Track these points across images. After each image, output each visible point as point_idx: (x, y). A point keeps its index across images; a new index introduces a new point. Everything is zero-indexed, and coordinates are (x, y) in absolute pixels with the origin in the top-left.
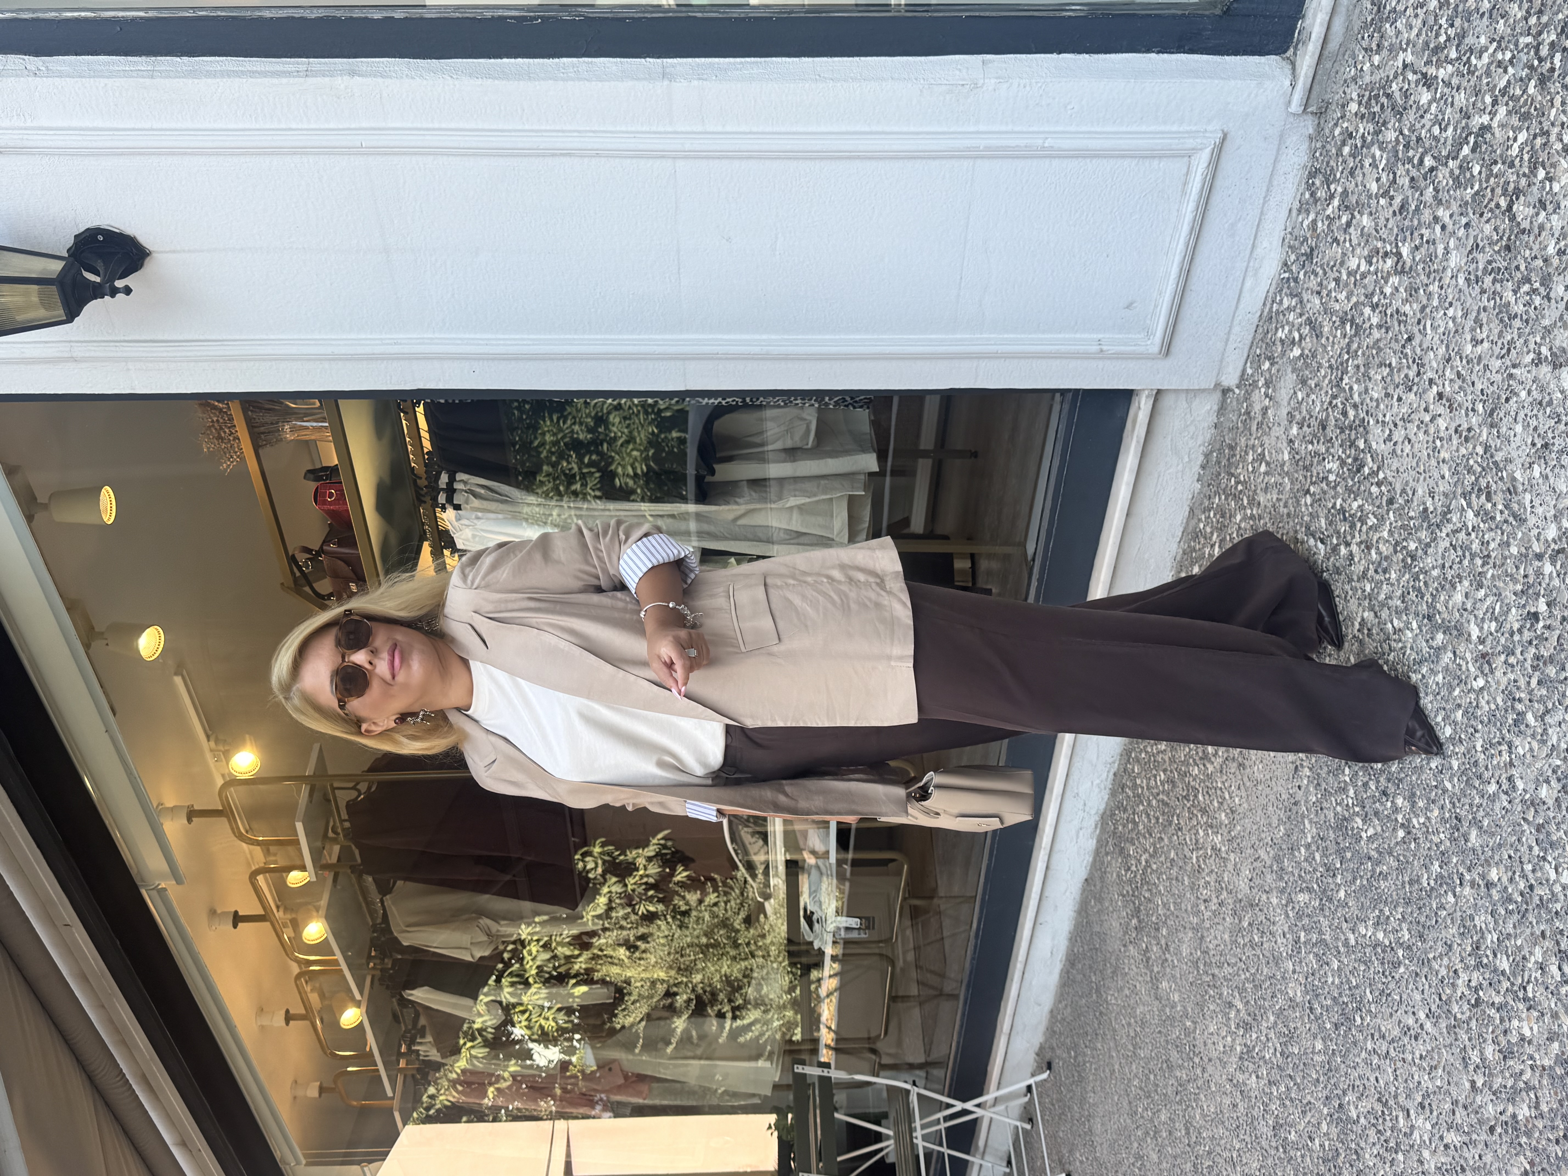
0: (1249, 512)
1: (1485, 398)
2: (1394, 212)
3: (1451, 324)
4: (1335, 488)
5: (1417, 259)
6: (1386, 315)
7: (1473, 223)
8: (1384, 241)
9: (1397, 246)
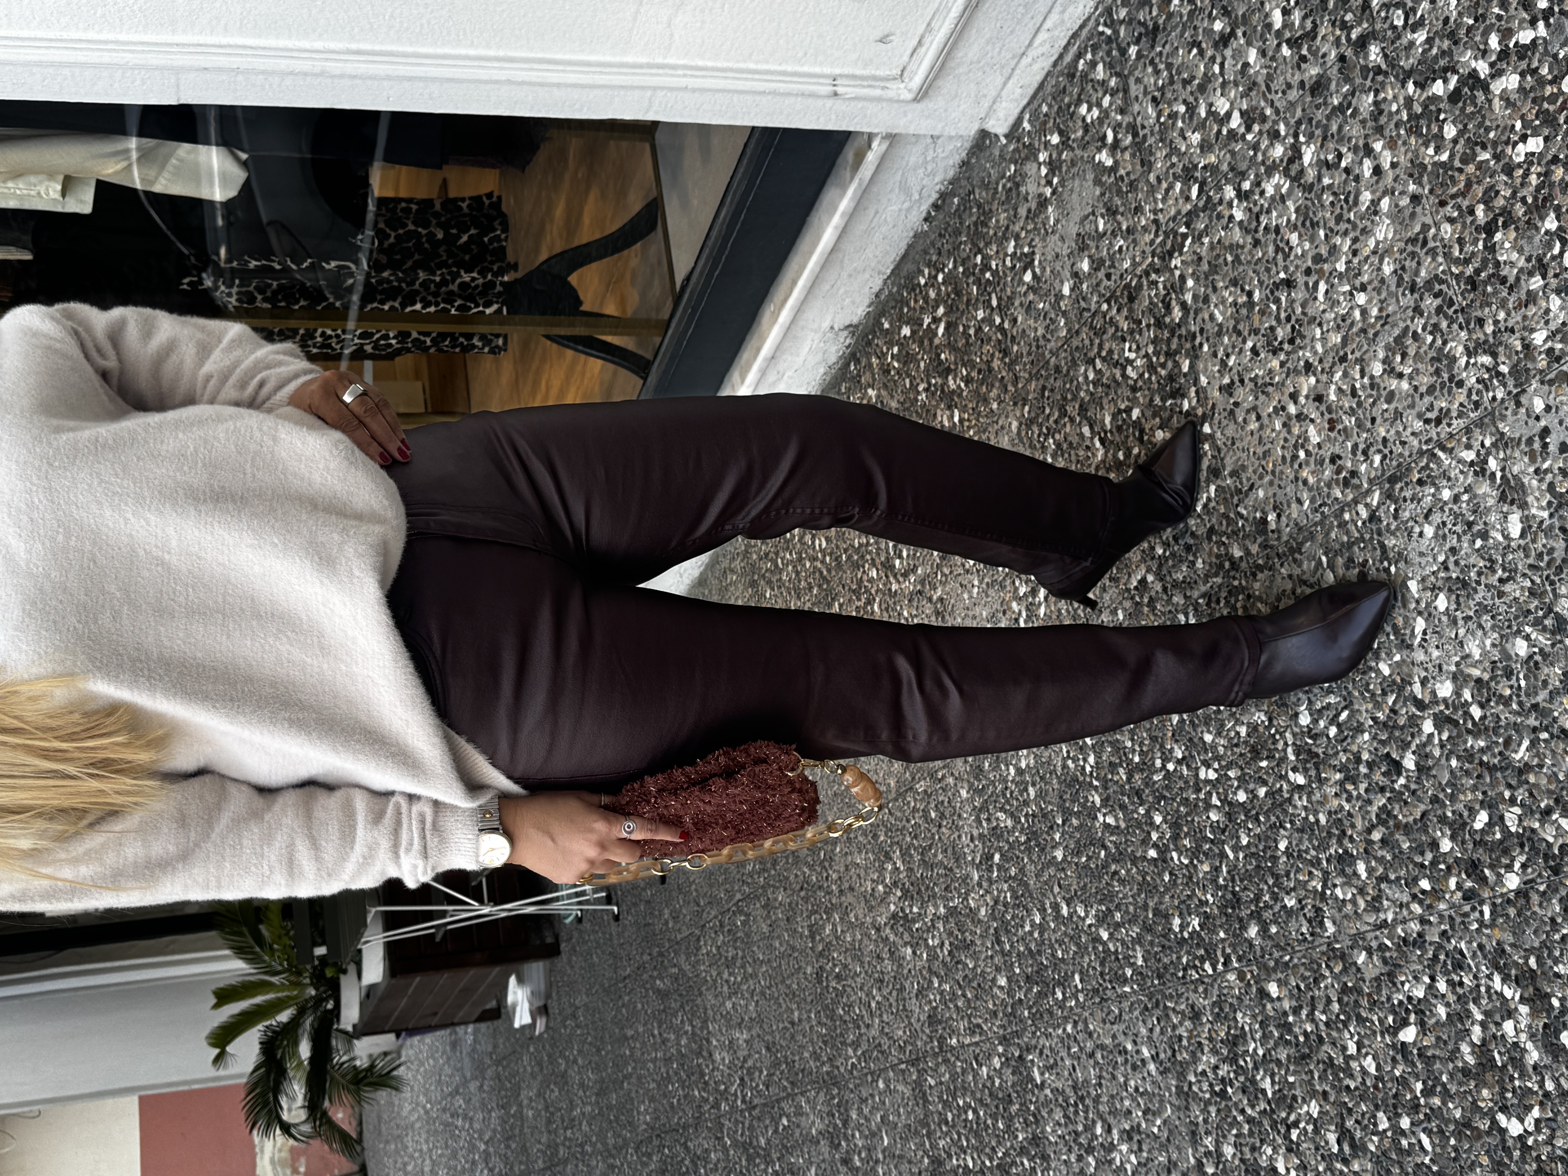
0: (998, 321)
1: (1386, 451)
2: (1302, 84)
3: (1357, 314)
4: (1134, 389)
5: (1326, 181)
6: (1259, 223)
7: (1424, 200)
8: (1277, 112)
9: (1296, 136)
